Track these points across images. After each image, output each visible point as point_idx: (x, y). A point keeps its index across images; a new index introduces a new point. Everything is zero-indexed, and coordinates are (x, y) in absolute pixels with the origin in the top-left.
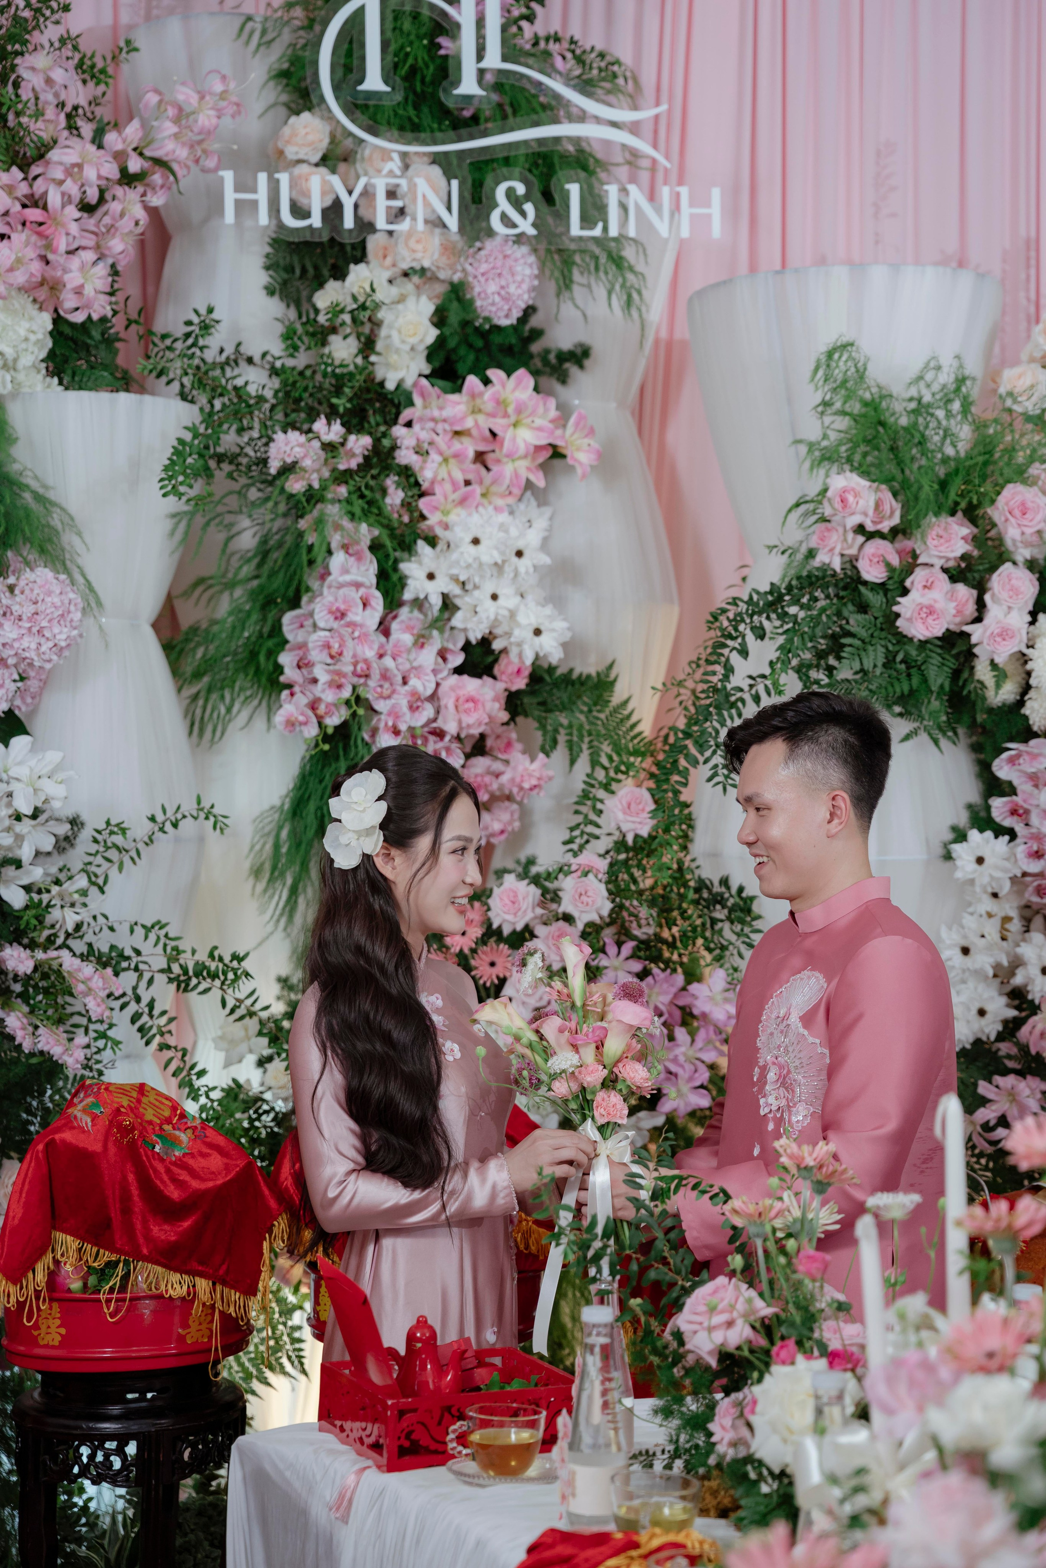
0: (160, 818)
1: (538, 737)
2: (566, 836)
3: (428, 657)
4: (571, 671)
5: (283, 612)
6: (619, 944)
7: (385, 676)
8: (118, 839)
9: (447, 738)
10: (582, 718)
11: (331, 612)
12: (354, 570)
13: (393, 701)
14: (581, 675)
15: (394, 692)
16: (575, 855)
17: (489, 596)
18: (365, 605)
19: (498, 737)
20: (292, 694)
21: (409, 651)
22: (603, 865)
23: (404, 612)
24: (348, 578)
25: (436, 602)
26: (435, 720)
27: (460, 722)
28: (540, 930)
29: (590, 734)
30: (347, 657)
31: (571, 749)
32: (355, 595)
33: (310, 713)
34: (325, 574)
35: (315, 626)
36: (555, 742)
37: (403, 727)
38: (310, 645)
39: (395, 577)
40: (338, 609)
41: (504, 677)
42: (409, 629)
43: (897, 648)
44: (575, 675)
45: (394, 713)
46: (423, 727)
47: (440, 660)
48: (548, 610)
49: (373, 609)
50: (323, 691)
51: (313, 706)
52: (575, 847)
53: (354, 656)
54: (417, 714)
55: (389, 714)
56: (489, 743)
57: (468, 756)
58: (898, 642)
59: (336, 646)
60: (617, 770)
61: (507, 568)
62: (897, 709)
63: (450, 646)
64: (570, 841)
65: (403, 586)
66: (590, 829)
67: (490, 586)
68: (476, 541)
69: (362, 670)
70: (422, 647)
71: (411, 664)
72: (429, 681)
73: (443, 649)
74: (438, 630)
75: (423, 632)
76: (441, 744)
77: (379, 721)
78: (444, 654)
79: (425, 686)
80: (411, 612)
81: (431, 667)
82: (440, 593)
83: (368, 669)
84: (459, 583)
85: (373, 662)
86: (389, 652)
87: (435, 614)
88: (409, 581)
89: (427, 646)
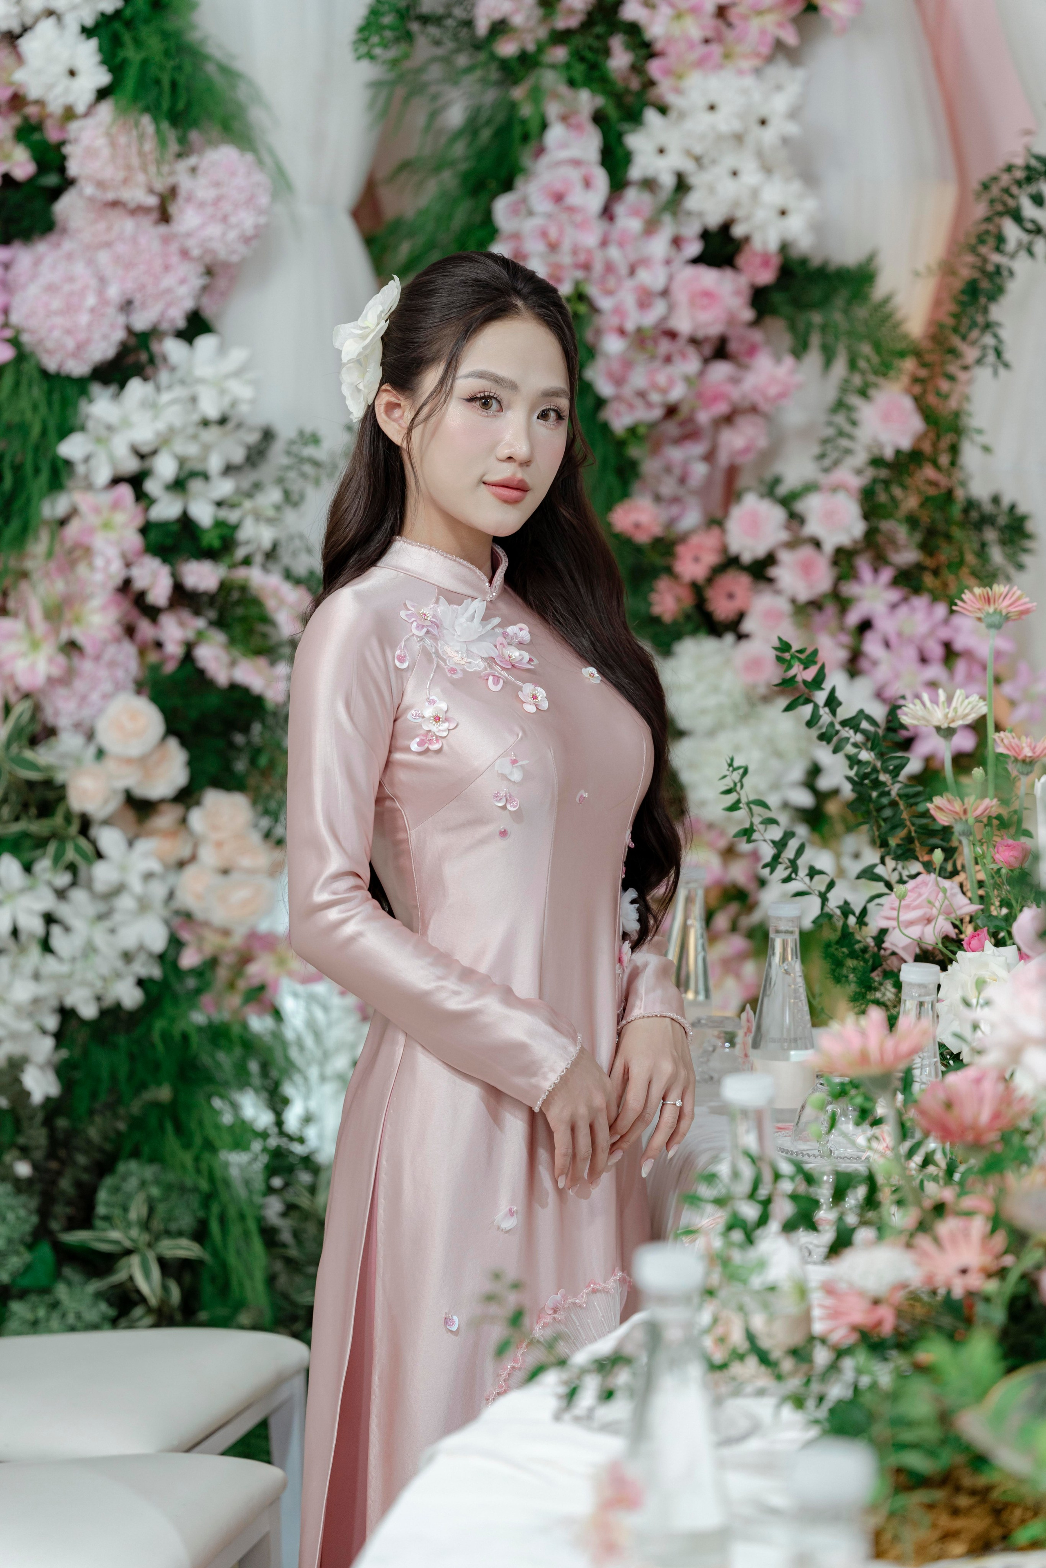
2: (816, 450)
3: (659, 246)
5: (494, 196)
6: (876, 571)
7: (609, 268)
8: (309, 451)
9: (683, 341)
10: (839, 315)
11: (548, 195)
12: (573, 145)
13: (618, 298)
14: (838, 267)
15: (620, 286)
16: (826, 470)
17: (728, 173)
18: (587, 186)
19: (742, 340)
21: (637, 239)
22: (856, 482)
23: (632, 195)
24: (564, 154)
25: (668, 181)
26: (668, 318)
27: (694, 320)
28: (785, 556)
29: (848, 334)
30: (566, 247)
31: (825, 353)
32: (574, 175)
34: (541, 151)
35: (531, 213)
37: (630, 327)
38: (525, 234)
39: (620, 153)
40: (555, 192)
41: (748, 270)
42: (637, 213)
44: (832, 268)
45: (620, 312)
46: (653, 327)
47: (674, 248)
48: (796, 186)
49: (596, 190)
52: (827, 462)
53: (574, 245)
54: (646, 311)
55: (614, 313)
56: (732, 345)
57: (706, 361)
59: (554, 233)
60: (876, 373)
61: (748, 139)
63: (682, 233)
64: (822, 456)
65: (629, 163)
66: (844, 443)
67: (729, 161)
68: (712, 108)
69: (582, 261)
70: (653, 233)
71: (640, 253)
72: (661, 273)
73: (677, 236)
74: (673, 214)
75: (654, 217)
76: (675, 346)
77: (602, 321)
78: (679, 242)
79: (656, 280)
80: (640, 193)
81: (663, 257)
82: (674, 170)
83: (590, 260)
84: (694, 157)
85: (595, 251)
86: (615, 241)
87: (665, 195)
88: (635, 158)
89: (658, 233)
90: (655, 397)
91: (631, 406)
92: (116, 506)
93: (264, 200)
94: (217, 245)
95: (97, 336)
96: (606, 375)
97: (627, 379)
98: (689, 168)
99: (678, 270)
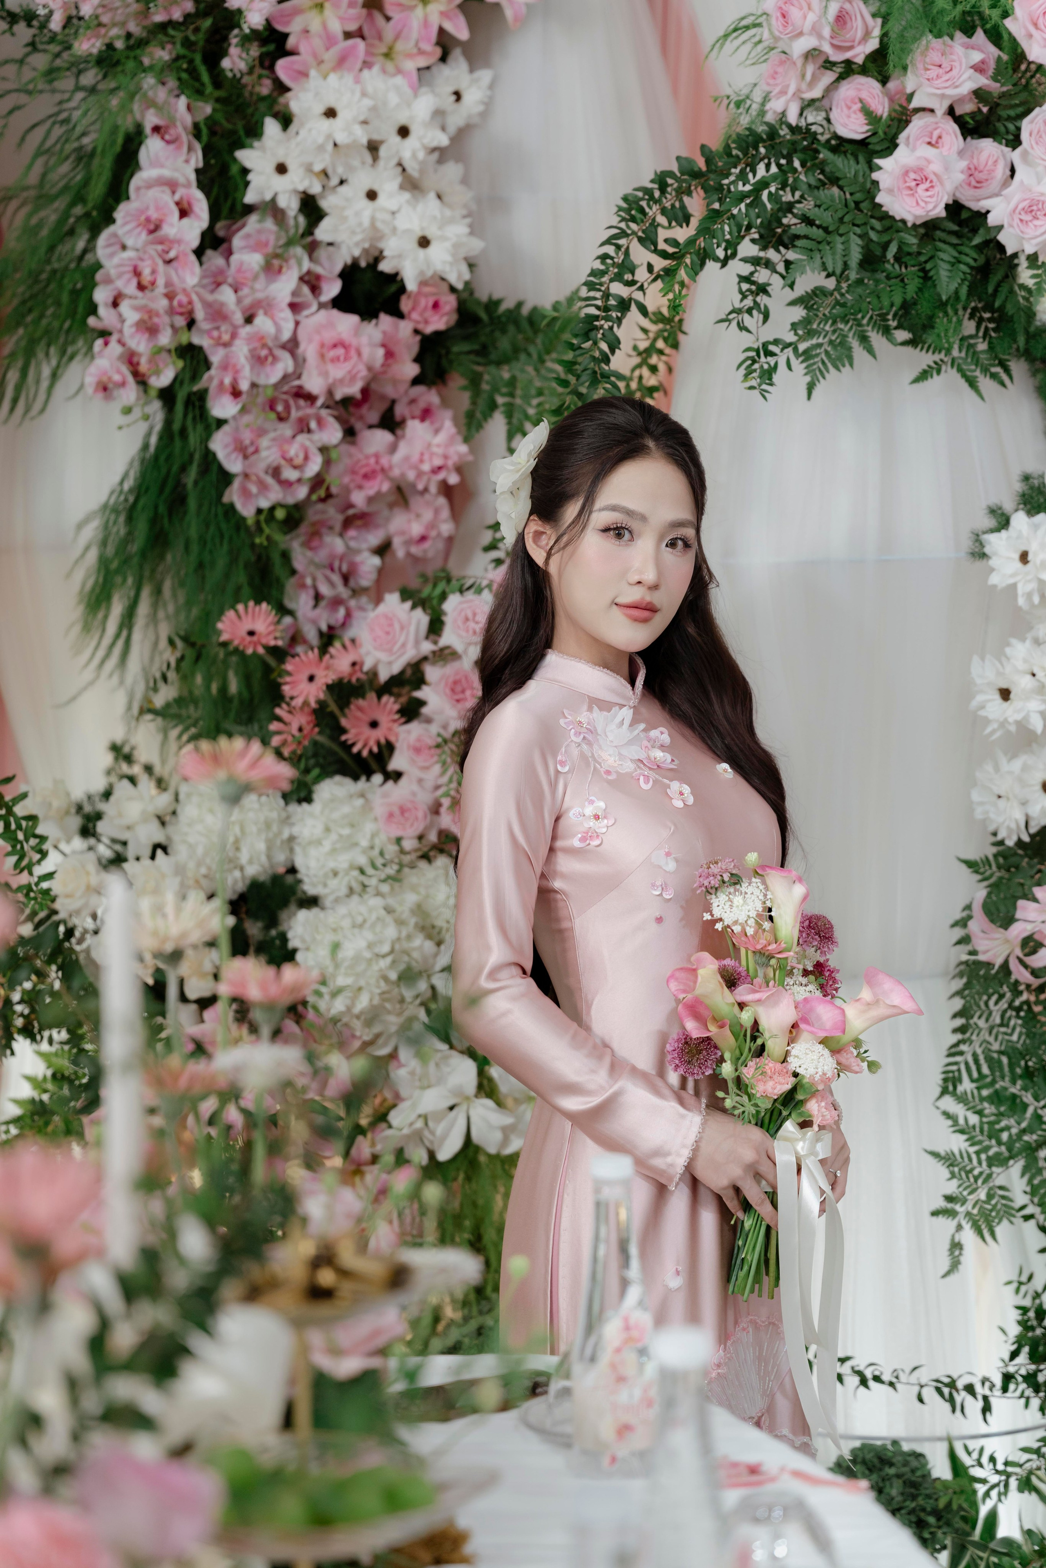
1: (465, 399)
3: (285, 285)
4: (520, 305)
7: (218, 314)
9: (319, 403)
10: (530, 369)
11: (141, 224)
12: (168, 163)
13: (232, 348)
14: (535, 310)
15: (234, 336)
17: (362, 194)
18: (183, 213)
19: (413, 401)
20: (106, 344)
21: (256, 278)
23: (253, 222)
24: (157, 174)
25: (290, 204)
26: (299, 377)
27: (328, 378)
29: (540, 393)
30: (161, 287)
31: (509, 415)
32: (168, 200)
33: (126, 370)
35: (123, 247)
36: (493, 406)
37: (244, 386)
38: (115, 272)
40: (149, 220)
41: (415, 316)
42: (257, 247)
43: (885, 238)
44: (525, 311)
45: (231, 367)
46: (276, 386)
47: (306, 290)
48: (449, 212)
49: (196, 216)
50: (132, 336)
51: (131, 360)
53: (168, 284)
54: (267, 367)
55: (225, 367)
56: (400, 410)
58: (886, 230)
59: (146, 272)
61: (383, 152)
62: (902, 335)
63: (319, 270)
65: (246, 183)
67: (362, 180)
68: (331, 113)
69: (180, 305)
70: (280, 271)
71: (260, 295)
72: (284, 319)
73: (309, 272)
74: (304, 247)
75: (279, 251)
76: (310, 411)
77: (211, 379)
78: (314, 282)
79: (279, 329)
80: (260, 221)
81: (288, 299)
82: (296, 191)
83: (190, 303)
84: (317, 175)
85: (197, 294)
86: (230, 280)
87: (291, 222)
88: (250, 177)
89: (284, 270)
90: (290, 474)
91: (263, 486)
96: (232, 447)
97: (257, 451)
98: (315, 189)
99: (307, 317)
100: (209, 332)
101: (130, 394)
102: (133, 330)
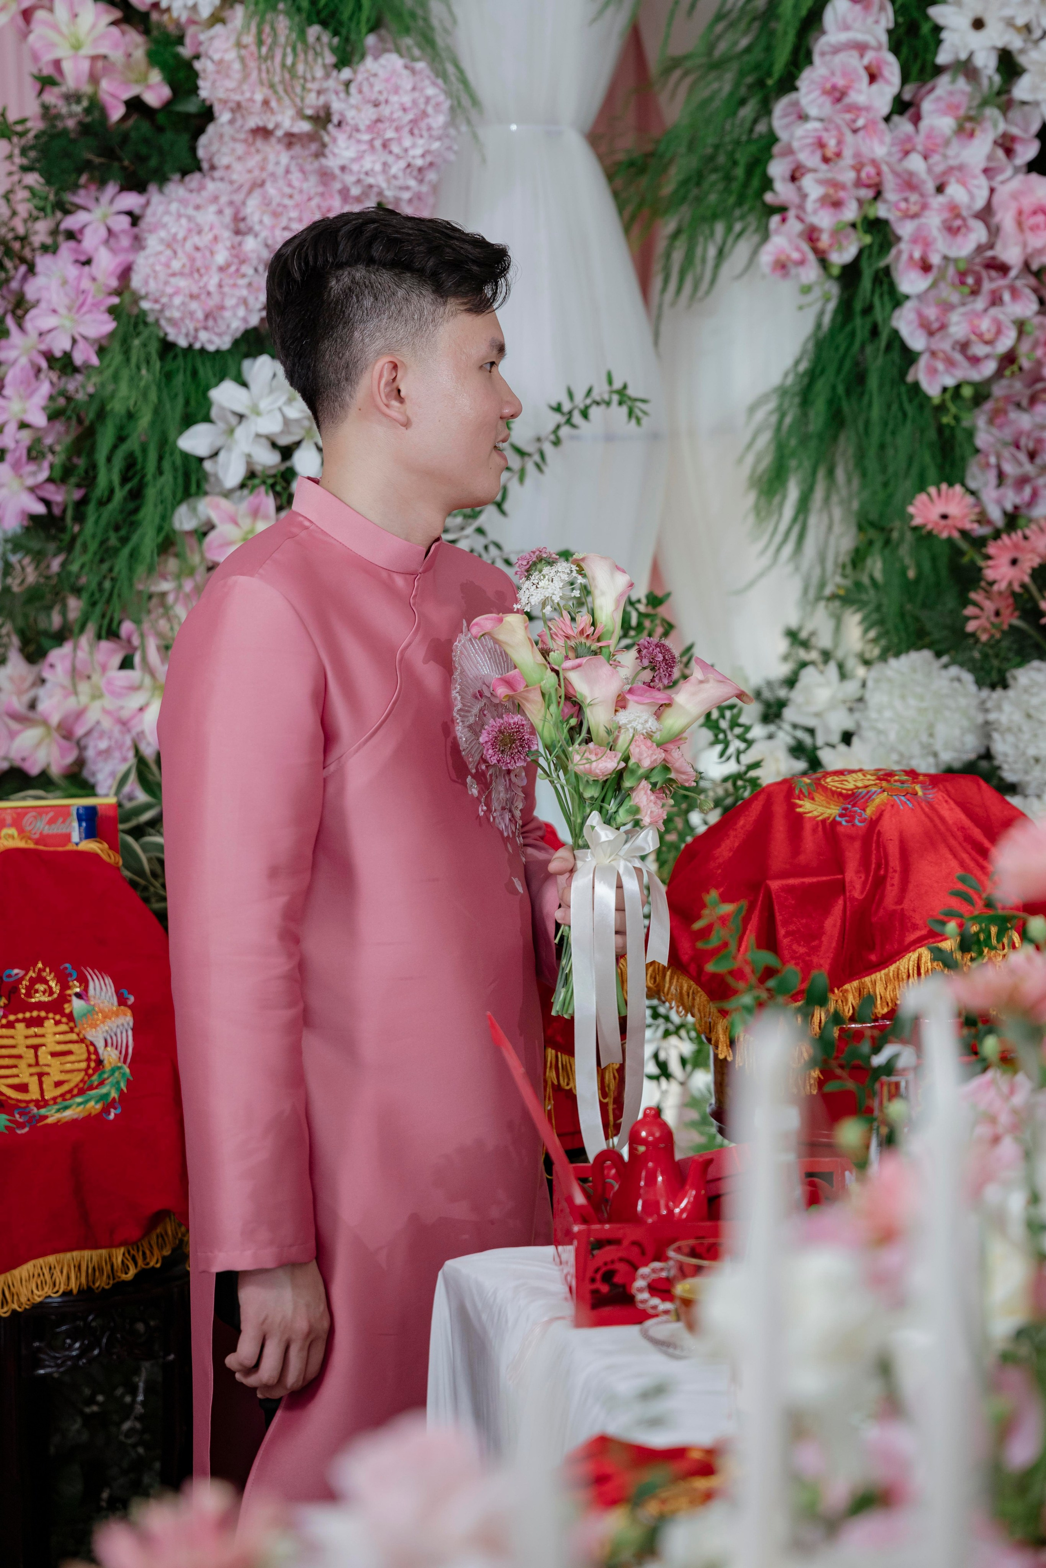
0: (566, 407)
3: (978, 150)
5: (773, 99)
7: (910, 184)
9: (1013, 273)
11: (826, 92)
12: (857, 25)
13: (923, 220)
15: (924, 207)
18: (873, 78)
20: (783, 220)
21: (947, 143)
23: (943, 83)
24: (843, 37)
25: (987, 62)
26: (991, 246)
27: (1025, 245)
30: (848, 158)
32: (856, 63)
33: (806, 247)
37: (935, 259)
38: (796, 145)
39: (925, 29)
40: (834, 88)
42: (951, 108)
45: (922, 239)
46: (968, 257)
47: (1000, 153)
49: (888, 82)
50: (814, 212)
51: (811, 236)
53: (857, 155)
54: (959, 239)
55: (914, 241)
59: (832, 143)
63: (1015, 131)
65: (939, 42)
69: (868, 176)
70: (972, 135)
71: (952, 162)
72: (979, 187)
73: (1005, 135)
74: (999, 107)
75: (972, 113)
76: (1002, 282)
77: (900, 253)
78: (1008, 144)
79: (972, 197)
80: (953, 81)
81: (982, 165)
82: (994, 48)
83: (879, 174)
84: (1018, 29)
85: (888, 164)
86: (920, 147)
87: (985, 82)
88: (944, 35)
89: (977, 133)
90: (979, 350)
91: (950, 363)
92: (255, 513)
93: (438, 120)
94: (380, 181)
95: (230, 302)
96: (916, 324)
97: (943, 327)
98: (1016, 43)
99: (1003, 182)
100: (896, 206)
101: (811, 273)
102: (818, 205)
